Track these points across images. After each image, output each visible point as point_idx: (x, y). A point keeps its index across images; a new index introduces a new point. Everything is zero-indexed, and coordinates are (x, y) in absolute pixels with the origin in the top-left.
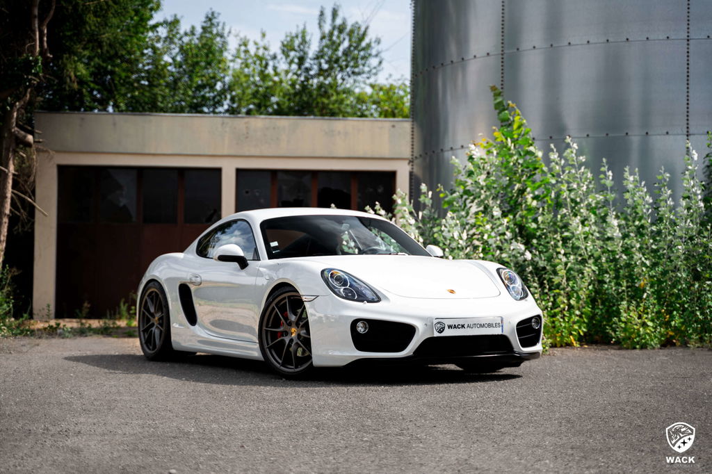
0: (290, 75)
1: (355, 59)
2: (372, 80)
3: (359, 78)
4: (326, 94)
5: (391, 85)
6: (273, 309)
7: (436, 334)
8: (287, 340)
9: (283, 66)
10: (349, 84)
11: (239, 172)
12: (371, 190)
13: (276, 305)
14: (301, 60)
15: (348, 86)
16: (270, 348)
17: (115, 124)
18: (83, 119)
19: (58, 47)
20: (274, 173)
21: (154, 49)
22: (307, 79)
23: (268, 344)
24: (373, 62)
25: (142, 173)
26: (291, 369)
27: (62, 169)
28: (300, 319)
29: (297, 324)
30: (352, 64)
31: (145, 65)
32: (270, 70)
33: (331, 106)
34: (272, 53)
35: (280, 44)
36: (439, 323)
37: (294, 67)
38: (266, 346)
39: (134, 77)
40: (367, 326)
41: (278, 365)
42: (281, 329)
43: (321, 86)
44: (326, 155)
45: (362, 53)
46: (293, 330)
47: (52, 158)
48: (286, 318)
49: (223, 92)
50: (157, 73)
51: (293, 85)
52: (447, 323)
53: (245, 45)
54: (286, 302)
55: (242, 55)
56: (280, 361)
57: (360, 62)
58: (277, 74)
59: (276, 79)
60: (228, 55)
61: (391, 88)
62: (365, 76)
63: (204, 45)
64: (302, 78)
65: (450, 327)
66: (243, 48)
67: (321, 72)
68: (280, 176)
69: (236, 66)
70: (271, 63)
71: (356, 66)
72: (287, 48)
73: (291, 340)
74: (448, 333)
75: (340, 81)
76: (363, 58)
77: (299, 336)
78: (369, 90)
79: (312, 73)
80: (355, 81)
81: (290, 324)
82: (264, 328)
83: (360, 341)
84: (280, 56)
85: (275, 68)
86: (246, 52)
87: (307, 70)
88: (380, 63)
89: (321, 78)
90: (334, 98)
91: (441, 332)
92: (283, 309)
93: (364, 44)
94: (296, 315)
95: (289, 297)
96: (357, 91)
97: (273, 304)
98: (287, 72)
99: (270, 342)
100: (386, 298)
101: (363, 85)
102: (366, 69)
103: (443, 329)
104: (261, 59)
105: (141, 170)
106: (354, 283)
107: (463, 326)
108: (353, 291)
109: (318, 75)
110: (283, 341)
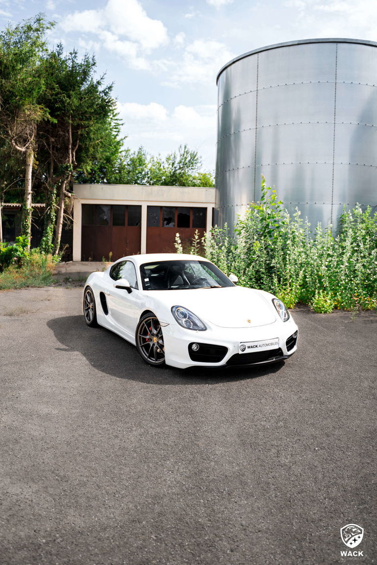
0: (169, 169)
1: (192, 163)
2: (198, 171)
3: (194, 170)
4: (182, 176)
5: (205, 173)
6: (144, 324)
7: (241, 352)
8: (151, 344)
9: (166, 166)
10: (190, 173)
11: (148, 207)
12: (198, 214)
13: (145, 322)
14: (173, 164)
15: (190, 174)
16: (142, 347)
17: (102, 189)
18: (91, 187)
19: (79, 160)
20: (161, 207)
21: (121, 160)
22: (175, 171)
24: (199, 165)
25: (112, 207)
26: (152, 361)
27: (83, 205)
28: (159, 333)
29: (157, 335)
30: (191, 165)
31: (117, 165)
32: (162, 167)
33: (184, 181)
34: (162, 161)
35: (165, 158)
36: (242, 345)
37: (171, 166)
39: (113, 169)
40: (199, 347)
42: (148, 337)
43: (180, 173)
44: (181, 201)
45: (195, 162)
46: (155, 338)
47: (79, 202)
48: (151, 331)
49: (145, 175)
50: (121, 168)
51: (170, 173)
52: (247, 345)
53: (153, 158)
54: (151, 322)
55: (152, 162)
56: (148, 355)
57: (194, 165)
58: (164, 169)
59: (164, 170)
60: (146, 162)
61: (205, 174)
62: (196, 170)
63: (139, 158)
64: (174, 171)
65: (249, 347)
66: (152, 159)
67: (180, 168)
68: (164, 209)
69: (149, 166)
70: (162, 165)
71: (193, 166)
72: (168, 159)
73: (154, 344)
74: (247, 351)
75: (187, 172)
76: (195, 163)
77: (158, 343)
78: (197, 175)
79: (177, 169)
80: (192, 172)
81: (153, 335)
82: (139, 335)
83: (194, 355)
84: (165, 162)
85: (164, 167)
86: (153, 161)
87: (175, 167)
88: (202, 165)
89: (180, 170)
90: (185, 178)
91: (244, 351)
92: (149, 326)
93: (195, 158)
94: (156, 330)
95: (152, 319)
96: (193, 175)
97: (144, 322)
98: (168, 168)
99: (142, 343)
100: (210, 328)
101: (194, 173)
102: (196, 167)
103: (245, 349)
104: (158, 163)
105: (112, 206)
106: (191, 317)
107: (256, 346)
108: (190, 321)
109: (179, 169)
110: (149, 344)
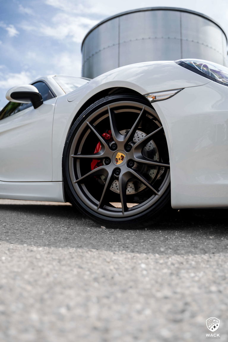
8: (110, 169)
13: (92, 122)
16: (80, 184)
23: (77, 178)
26: (115, 213)
29: (126, 147)
38: (75, 181)
41: (95, 208)
42: (100, 155)
46: (119, 155)
48: (109, 140)
54: (109, 117)
73: (117, 170)
77: (130, 163)
81: (114, 148)
82: (72, 155)
92: (103, 127)
95: (112, 110)
99: (79, 175)
110: (104, 171)
